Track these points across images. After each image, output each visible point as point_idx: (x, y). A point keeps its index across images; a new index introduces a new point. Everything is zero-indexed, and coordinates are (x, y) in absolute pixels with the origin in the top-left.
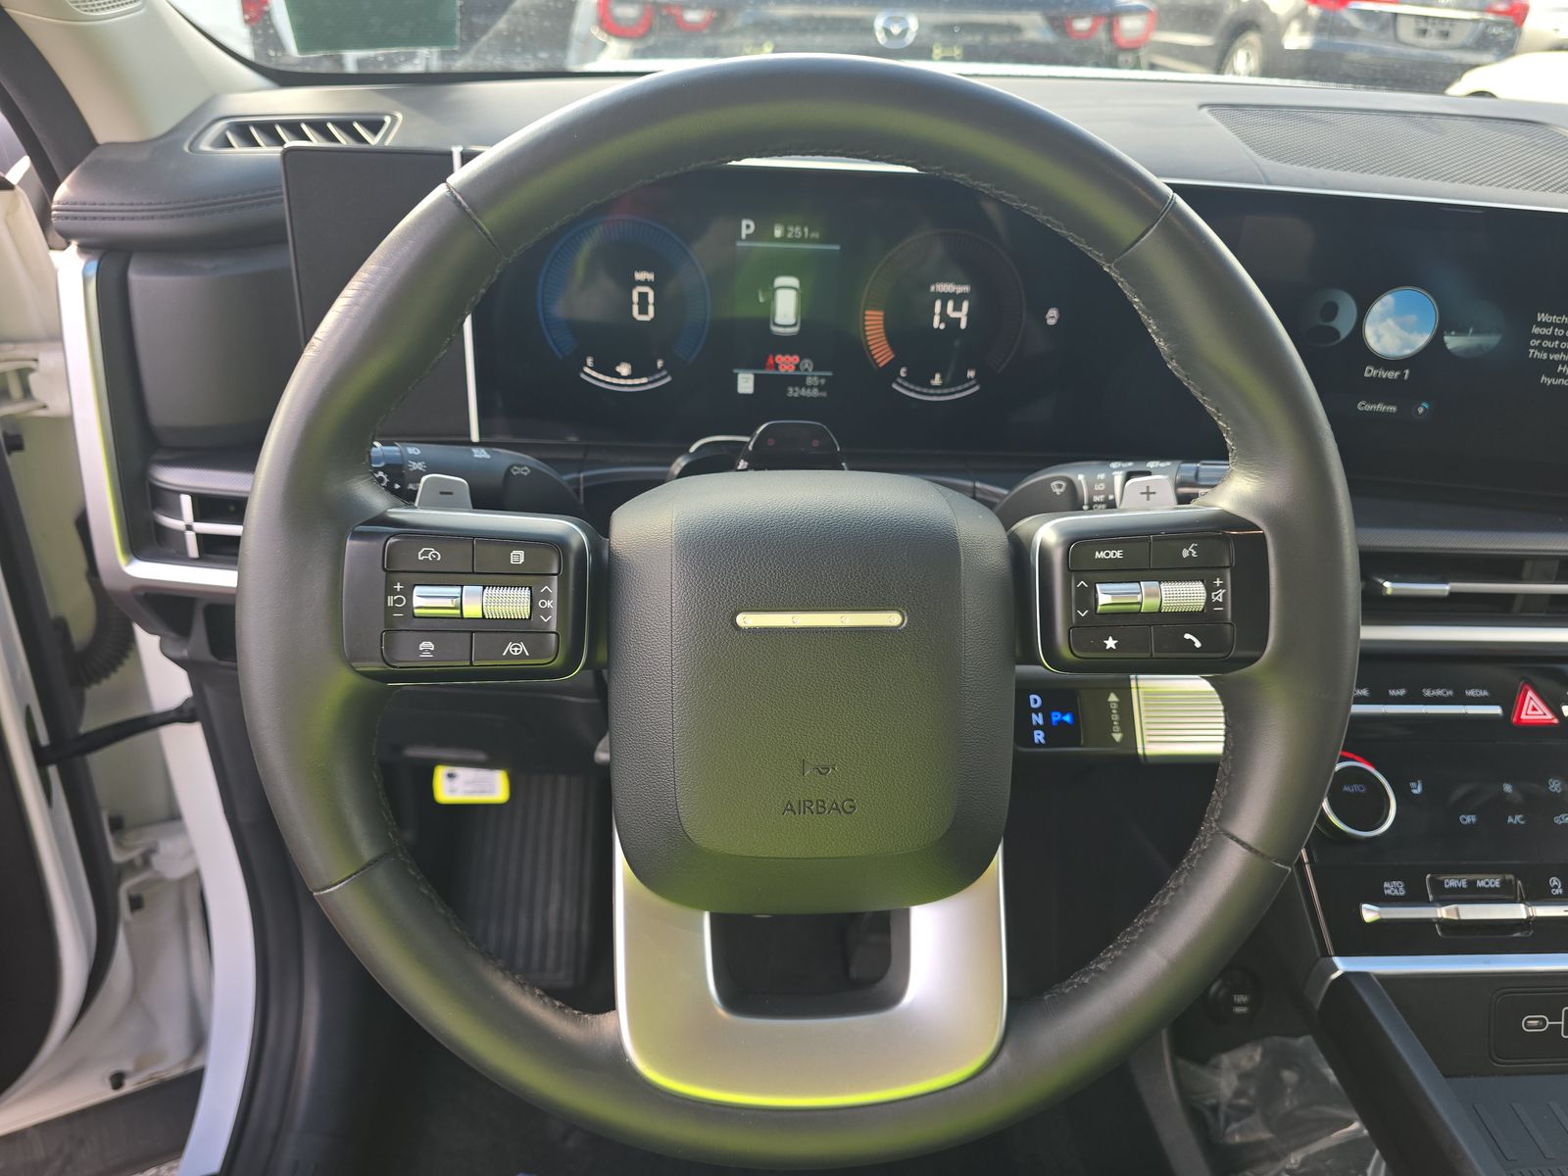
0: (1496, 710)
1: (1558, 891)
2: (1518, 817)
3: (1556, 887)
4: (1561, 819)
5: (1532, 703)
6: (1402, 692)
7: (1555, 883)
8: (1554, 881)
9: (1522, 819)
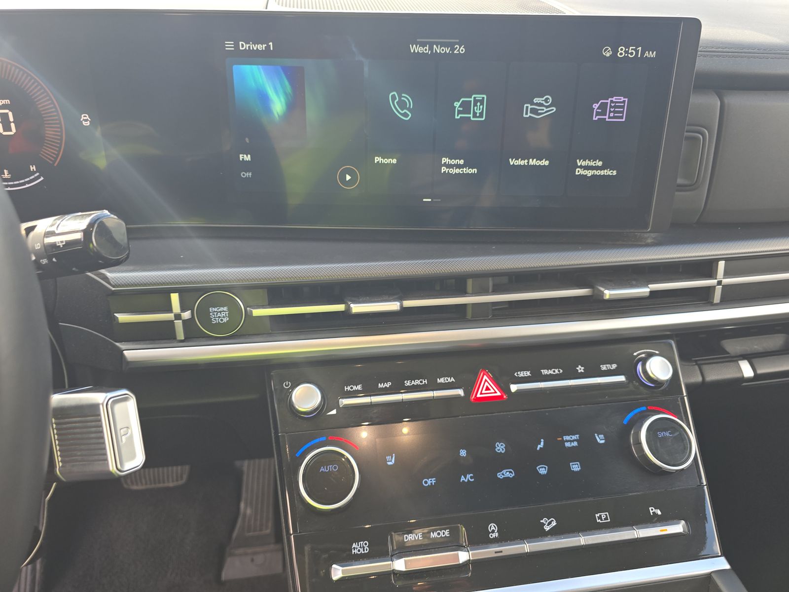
0: (460, 392)
1: (495, 535)
2: (469, 476)
3: (493, 532)
4: (503, 474)
5: (486, 384)
6: (388, 385)
7: (493, 528)
8: (493, 527)
9: (471, 478)
